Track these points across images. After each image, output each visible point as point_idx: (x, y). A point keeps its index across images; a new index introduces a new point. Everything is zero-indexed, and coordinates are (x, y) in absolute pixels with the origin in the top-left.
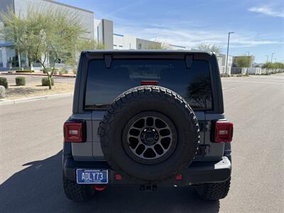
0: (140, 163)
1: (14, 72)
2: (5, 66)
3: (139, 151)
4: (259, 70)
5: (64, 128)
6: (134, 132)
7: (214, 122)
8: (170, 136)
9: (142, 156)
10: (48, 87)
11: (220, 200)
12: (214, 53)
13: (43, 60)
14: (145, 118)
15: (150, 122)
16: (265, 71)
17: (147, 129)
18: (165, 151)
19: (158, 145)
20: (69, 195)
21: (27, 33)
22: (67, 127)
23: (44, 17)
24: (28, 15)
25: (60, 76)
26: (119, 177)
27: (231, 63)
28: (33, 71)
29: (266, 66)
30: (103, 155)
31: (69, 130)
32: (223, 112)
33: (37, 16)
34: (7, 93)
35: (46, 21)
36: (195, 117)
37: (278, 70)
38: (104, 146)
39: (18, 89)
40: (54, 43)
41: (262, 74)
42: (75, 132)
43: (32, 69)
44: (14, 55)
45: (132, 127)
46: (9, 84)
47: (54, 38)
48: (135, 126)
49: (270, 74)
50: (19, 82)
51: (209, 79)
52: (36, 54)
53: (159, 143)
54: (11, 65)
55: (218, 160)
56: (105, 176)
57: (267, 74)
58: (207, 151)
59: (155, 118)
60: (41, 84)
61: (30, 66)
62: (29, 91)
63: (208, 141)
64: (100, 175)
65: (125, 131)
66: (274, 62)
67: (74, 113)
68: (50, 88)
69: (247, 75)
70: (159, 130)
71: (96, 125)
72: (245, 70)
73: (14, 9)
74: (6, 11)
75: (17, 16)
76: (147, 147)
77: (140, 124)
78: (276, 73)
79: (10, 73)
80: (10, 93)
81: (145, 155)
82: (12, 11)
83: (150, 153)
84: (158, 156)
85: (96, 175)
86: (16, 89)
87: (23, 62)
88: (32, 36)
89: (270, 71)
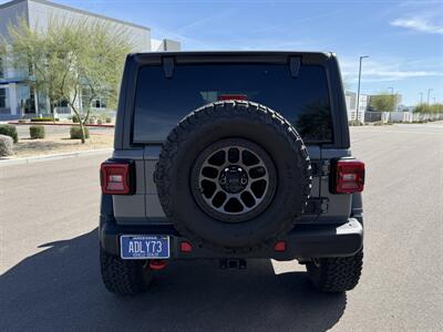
0: (218, 220)
1: (29, 121)
2: (14, 112)
3: (217, 202)
4: (409, 116)
5: (101, 172)
6: (209, 172)
7: (334, 162)
8: (266, 178)
9: (221, 209)
10: (80, 141)
11: (348, 293)
12: (334, 54)
13: (72, 98)
14: (226, 149)
15: (234, 156)
16: (417, 117)
17: (230, 167)
18: (258, 201)
19: (248, 193)
20: (110, 284)
21: (48, 56)
22: (107, 170)
23: (73, 32)
24: (49, 29)
25: (99, 125)
26: (186, 247)
27: (365, 105)
28: (57, 120)
29: (418, 110)
30: (163, 215)
31: (108, 175)
32: (349, 146)
33: (64, 30)
34: (16, 149)
35: (76, 38)
36: (303, 147)
37: (438, 116)
38: (162, 193)
39: (35, 143)
40: (88, 71)
41: (414, 122)
42: (119, 178)
43: (56, 116)
44: (28, 97)
45: (206, 164)
46: (19, 137)
47: (89, 64)
48: (211, 161)
49: (426, 121)
50: (35, 133)
51: (329, 109)
52: (61, 88)
53: (248, 189)
54: (23, 110)
55: (342, 222)
56: (164, 247)
57: (420, 122)
58: (324, 206)
59: (241, 149)
60: (69, 136)
61: (52, 112)
62: (50, 146)
63: (325, 192)
64: (157, 245)
65: (194, 170)
66: (431, 103)
67: (117, 149)
68: (83, 142)
69: (390, 123)
70: (248, 169)
71: (151, 168)
72: (386, 116)
73: (28, 19)
74: (15, 22)
75: (32, 29)
76: (229, 196)
77: (218, 159)
78: (435, 120)
79: (21, 123)
80: (22, 148)
81: (226, 209)
82: (25, 21)
83: (234, 206)
84: (246, 209)
85: (151, 245)
86: (31, 144)
87: (42, 106)
88: (55, 60)
89: (426, 117)
